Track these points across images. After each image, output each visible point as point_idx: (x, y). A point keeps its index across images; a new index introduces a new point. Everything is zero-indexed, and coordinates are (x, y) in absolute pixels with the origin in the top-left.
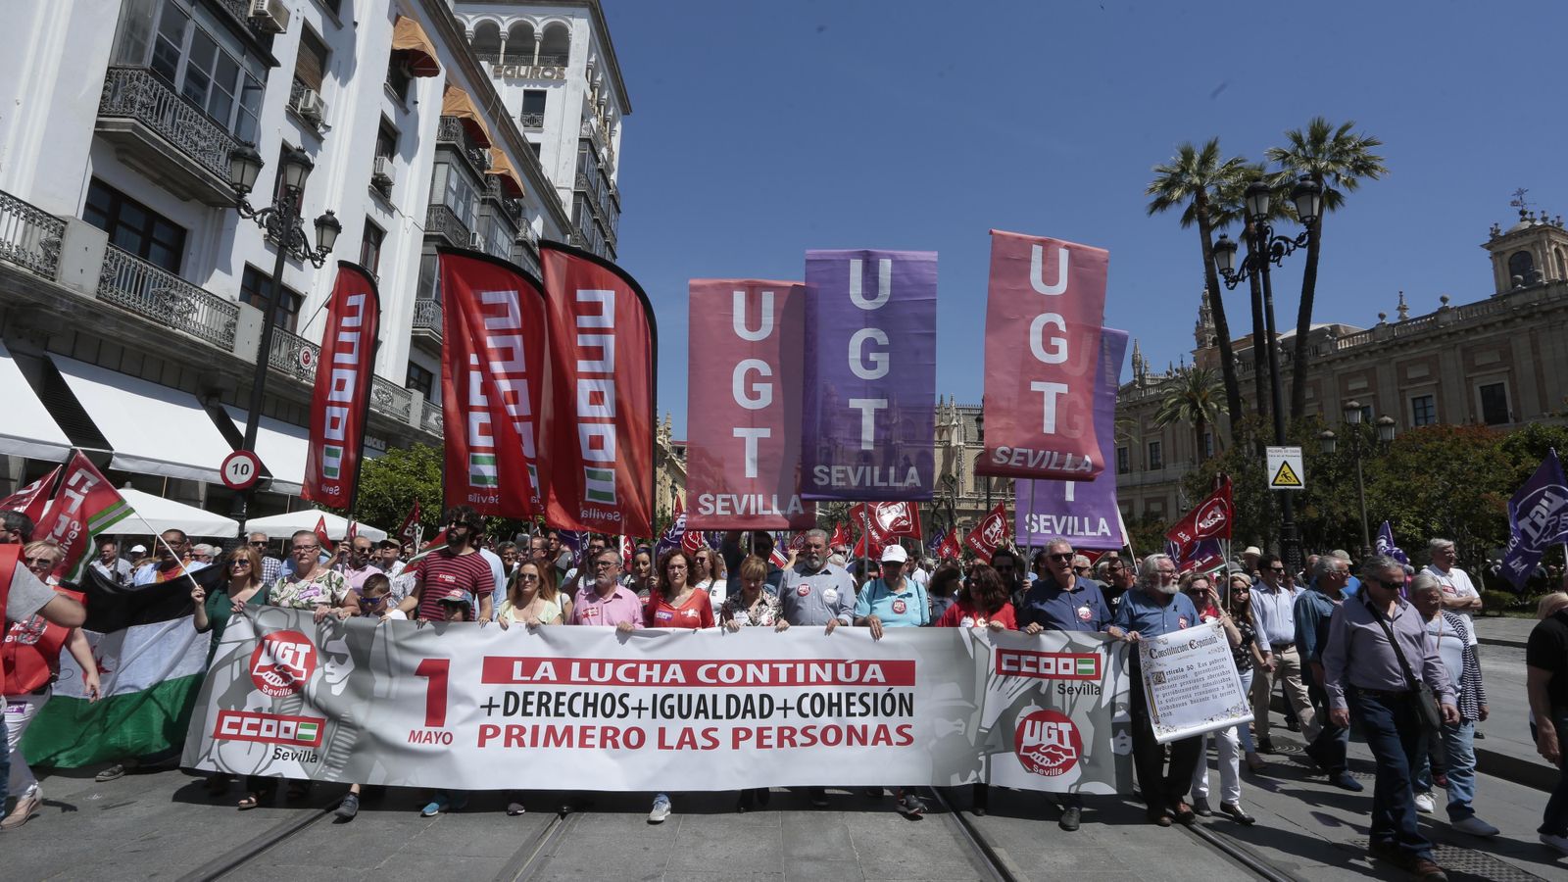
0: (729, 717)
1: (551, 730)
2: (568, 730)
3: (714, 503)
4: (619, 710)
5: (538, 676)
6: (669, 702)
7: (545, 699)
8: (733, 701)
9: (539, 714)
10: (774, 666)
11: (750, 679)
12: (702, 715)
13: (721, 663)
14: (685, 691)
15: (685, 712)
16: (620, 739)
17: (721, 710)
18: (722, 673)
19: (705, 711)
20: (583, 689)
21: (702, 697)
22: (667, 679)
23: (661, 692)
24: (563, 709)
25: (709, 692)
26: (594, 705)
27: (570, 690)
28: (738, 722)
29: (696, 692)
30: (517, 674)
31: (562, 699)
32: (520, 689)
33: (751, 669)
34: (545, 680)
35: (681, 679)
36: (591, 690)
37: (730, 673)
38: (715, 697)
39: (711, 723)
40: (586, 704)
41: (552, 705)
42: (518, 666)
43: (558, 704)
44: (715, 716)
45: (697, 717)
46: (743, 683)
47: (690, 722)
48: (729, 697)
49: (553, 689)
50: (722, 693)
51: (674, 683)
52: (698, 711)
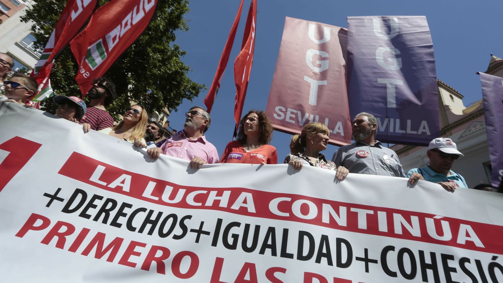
0: (300, 257)
1: (100, 237)
2: (118, 242)
3: (285, 113)
4: (178, 231)
5: (113, 185)
6: (234, 230)
7: (110, 205)
8: (306, 239)
9: (96, 219)
10: (353, 210)
11: (326, 219)
12: (268, 251)
13: (295, 197)
14: (253, 221)
15: (249, 244)
16: (168, 263)
17: (292, 248)
18: (296, 208)
19: (273, 247)
20: (149, 206)
21: (271, 230)
22: (235, 207)
23: (228, 218)
24: (123, 220)
25: (279, 226)
26: (154, 223)
27: (137, 203)
28: (311, 266)
29: (265, 224)
30: (95, 177)
31: (126, 210)
32: (91, 191)
33: (327, 209)
34: (119, 190)
35: (252, 208)
36: (157, 208)
37: (305, 209)
38: (286, 232)
39: (279, 261)
40: (147, 220)
41: (113, 214)
42: (100, 170)
43: (120, 213)
44: (284, 254)
45: (262, 252)
46: (318, 221)
47: (254, 257)
48: (302, 234)
49: (120, 199)
50: (295, 228)
51: (243, 211)
52: (265, 245)
